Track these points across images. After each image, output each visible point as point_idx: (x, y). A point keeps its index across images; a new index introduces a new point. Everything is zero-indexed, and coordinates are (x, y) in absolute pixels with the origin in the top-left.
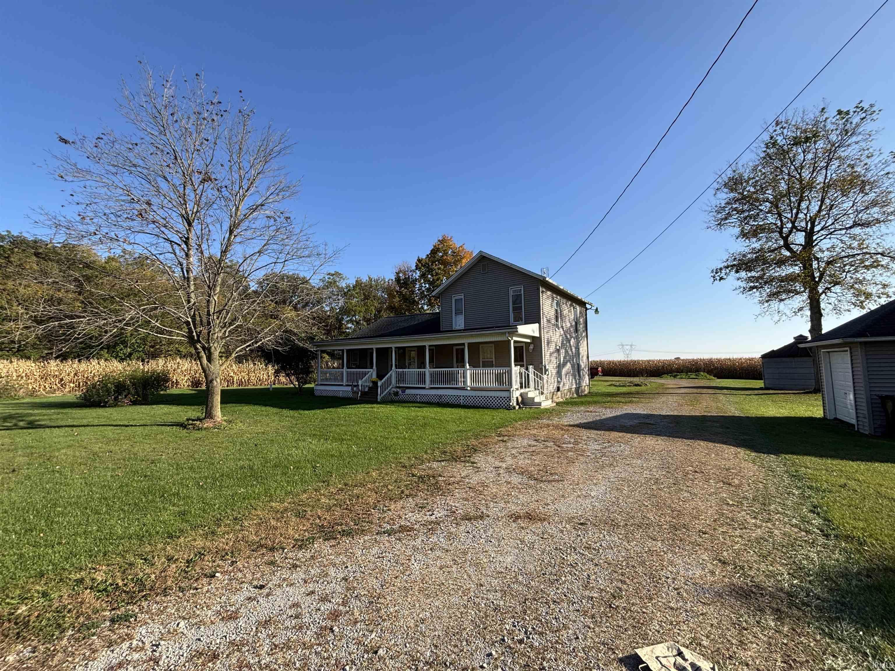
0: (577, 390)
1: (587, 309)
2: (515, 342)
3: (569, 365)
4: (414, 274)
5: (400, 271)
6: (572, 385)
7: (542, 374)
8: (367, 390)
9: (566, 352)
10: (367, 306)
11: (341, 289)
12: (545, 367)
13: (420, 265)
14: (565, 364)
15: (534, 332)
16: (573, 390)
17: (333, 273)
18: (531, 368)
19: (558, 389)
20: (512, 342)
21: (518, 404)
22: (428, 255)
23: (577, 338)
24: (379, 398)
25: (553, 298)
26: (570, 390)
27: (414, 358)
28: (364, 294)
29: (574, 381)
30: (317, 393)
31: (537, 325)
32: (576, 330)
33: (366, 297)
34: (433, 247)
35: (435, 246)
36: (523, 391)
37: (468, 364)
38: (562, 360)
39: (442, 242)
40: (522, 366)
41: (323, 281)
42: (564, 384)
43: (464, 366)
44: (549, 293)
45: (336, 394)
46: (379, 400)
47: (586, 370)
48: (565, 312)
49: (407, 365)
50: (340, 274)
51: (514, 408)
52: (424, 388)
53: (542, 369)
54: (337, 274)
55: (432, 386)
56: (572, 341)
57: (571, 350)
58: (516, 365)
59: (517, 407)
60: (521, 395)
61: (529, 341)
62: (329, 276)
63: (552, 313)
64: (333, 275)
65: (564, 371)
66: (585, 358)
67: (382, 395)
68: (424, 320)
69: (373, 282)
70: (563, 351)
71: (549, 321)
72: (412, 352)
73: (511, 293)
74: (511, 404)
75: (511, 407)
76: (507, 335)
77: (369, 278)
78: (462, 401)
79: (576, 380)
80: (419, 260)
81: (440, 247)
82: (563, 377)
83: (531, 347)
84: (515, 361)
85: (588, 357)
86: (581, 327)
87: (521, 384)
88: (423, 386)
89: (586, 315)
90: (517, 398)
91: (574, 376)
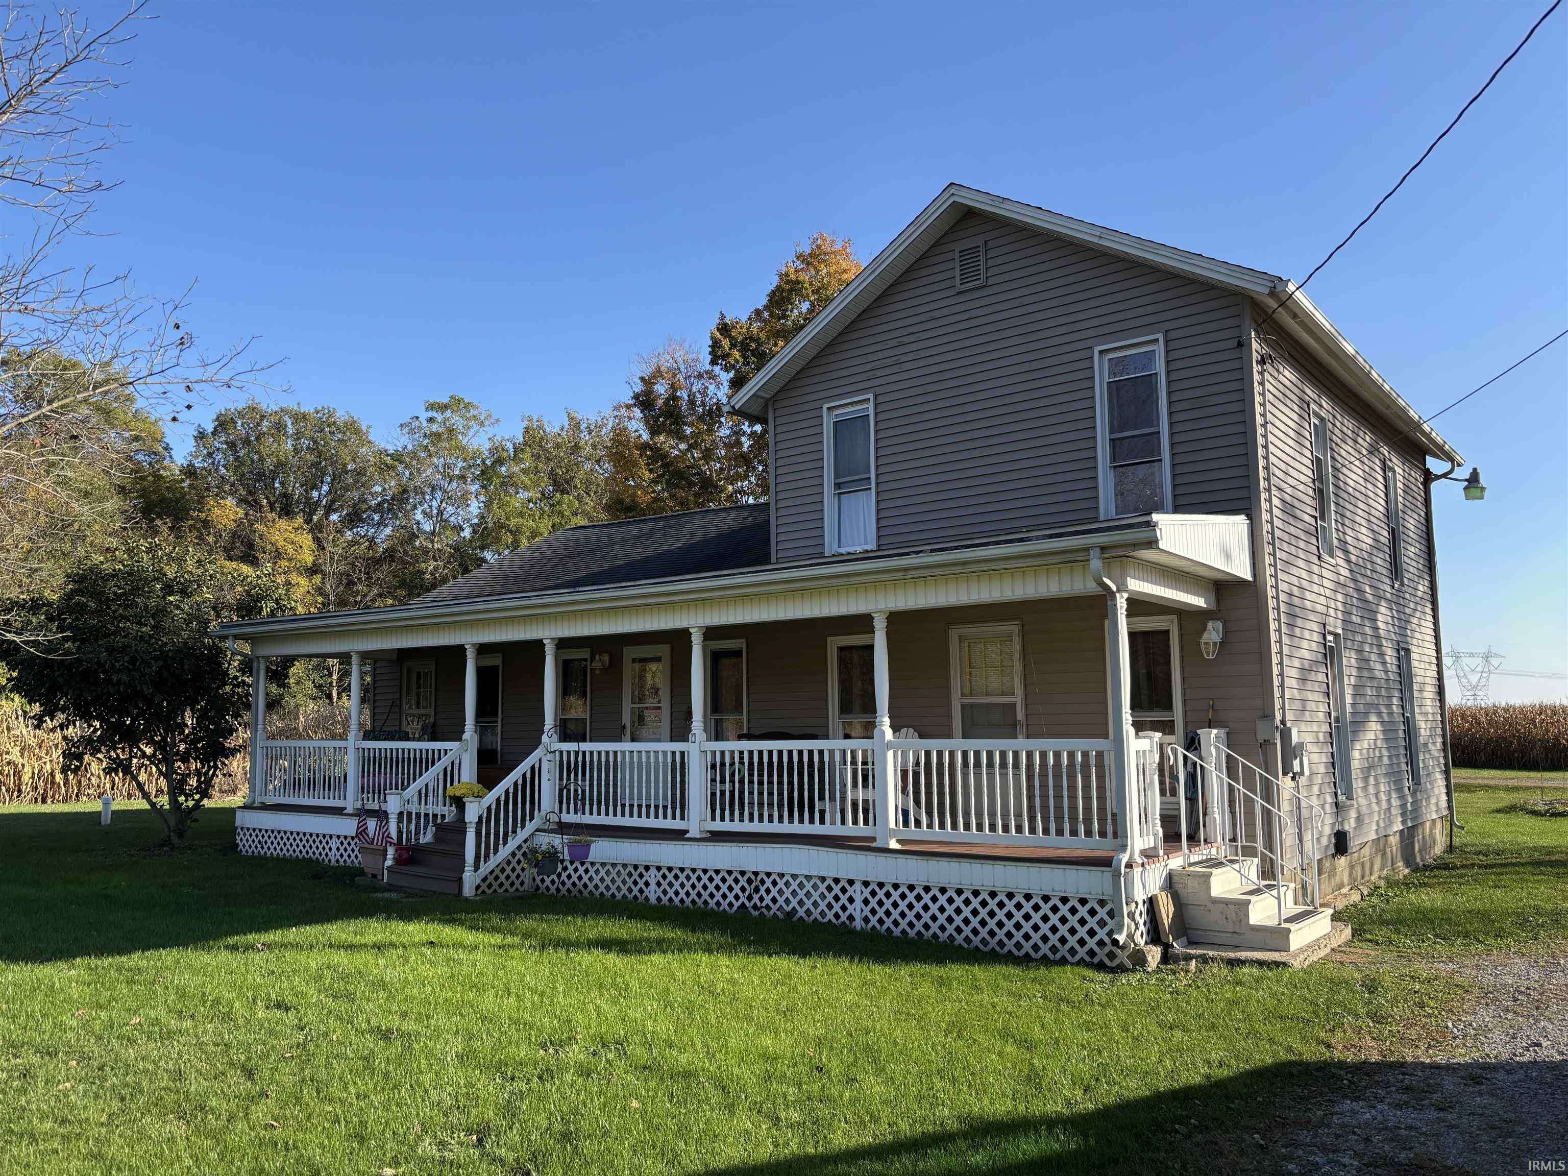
0: (1408, 836)
1: (1428, 477)
2: (1138, 605)
3: (1373, 730)
4: (712, 388)
5: (658, 373)
6: (1390, 823)
7: (1268, 766)
8: (427, 838)
9: (1363, 664)
10: (561, 514)
11: (470, 458)
12: (1286, 734)
13: (726, 344)
14: (1358, 724)
15: (1228, 557)
16: (1394, 840)
17: (446, 400)
18: (1211, 738)
19: (1341, 843)
20: (1121, 602)
21: (1155, 935)
22: (758, 312)
23: (1398, 603)
24: (470, 879)
25: (1304, 404)
26: (1381, 842)
27: (656, 691)
28: (552, 475)
29: (1395, 802)
30: (246, 844)
31: (1240, 521)
32: (1396, 569)
33: (561, 485)
34: (775, 281)
35: (784, 276)
36: (1176, 862)
37: (887, 721)
38: (1349, 699)
39: (810, 260)
40: (1167, 727)
41: (412, 432)
42: (1359, 819)
43: (869, 729)
44: (1288, 375)
45: (314, 852)
46: (468, 890)
47: (1436, 747)
48: (1353, 476)
49: (627, 719)
50: (468, 406)
51: (1139, 959)
52: (679, 835)
53: (1267, 744)
54: (456, 404)
55: (718, 826)
56: (1384, 615)
57: (1382, 655)
58: (1139, 726)
59: (1154, 955)
60: (1170, 883)
61: (1198, 602)
62: (430, 414)
63: (1303, 473)
64: (443, 408)
65: (1357, 757)
66: (1430, 694)
67: (485, 869)
68: (713, 532)
69: (585, 436)
70: (1349, 659)
71: (1289, 509)
72: (654, 667)
73: (1102, 376)
74: (1121, 938)
75: (1123, 957)
76: (1096, 563)
77: (571, 419)
78: (857, 910)
79: (1402, 797)
80: (724, 329)
81: (804, 277)
82: (1357, 784)
83: (1213, 634)
84: (1135, 705)
85: (1441, 691)
86: (1411, 552)
87: (1169, 821)
88: (678, 824)
89: (1427, 502)
90: (1151, 903)
91: (1394, 775)
